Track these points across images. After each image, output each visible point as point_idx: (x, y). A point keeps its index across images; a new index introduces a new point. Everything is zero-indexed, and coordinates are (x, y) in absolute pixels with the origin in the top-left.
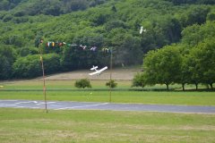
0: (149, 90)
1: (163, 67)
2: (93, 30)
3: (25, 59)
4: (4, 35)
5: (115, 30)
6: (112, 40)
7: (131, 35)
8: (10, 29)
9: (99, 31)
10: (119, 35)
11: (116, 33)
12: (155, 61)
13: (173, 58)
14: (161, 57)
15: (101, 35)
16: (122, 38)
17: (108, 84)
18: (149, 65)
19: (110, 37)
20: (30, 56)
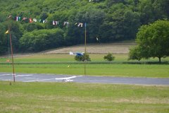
0: (143, 63)
1: (156, 41)
2: (95, 6)
3: (31, 34)
4: (12, 12)
5: (115, 6)
6: (113, 15)
7: (131, 11)
8: (18, 6)
9: (100, 7)
10: (119, 10)
11: (116, 8)
12: (147, 35)
13: (164, 32)
14: (153, 31)
15: (102, 11)
16: (122, 13)
17: (105, 58)
18: (142, 38)
19: (110, 13)
20: (36, 31)
